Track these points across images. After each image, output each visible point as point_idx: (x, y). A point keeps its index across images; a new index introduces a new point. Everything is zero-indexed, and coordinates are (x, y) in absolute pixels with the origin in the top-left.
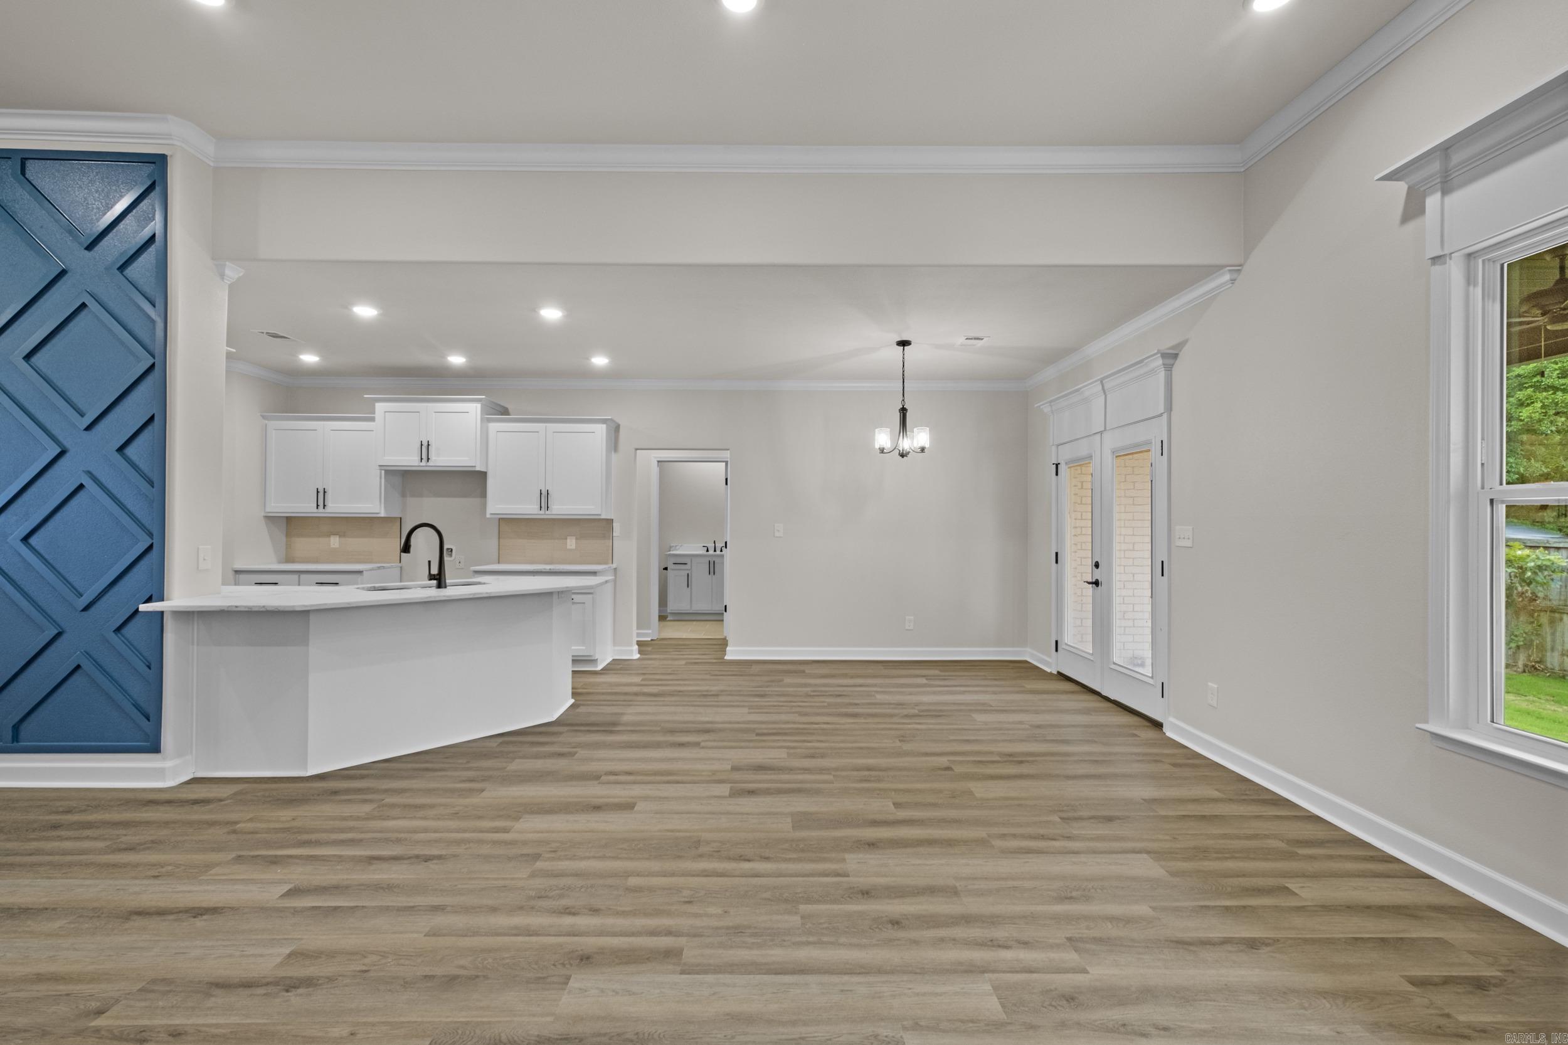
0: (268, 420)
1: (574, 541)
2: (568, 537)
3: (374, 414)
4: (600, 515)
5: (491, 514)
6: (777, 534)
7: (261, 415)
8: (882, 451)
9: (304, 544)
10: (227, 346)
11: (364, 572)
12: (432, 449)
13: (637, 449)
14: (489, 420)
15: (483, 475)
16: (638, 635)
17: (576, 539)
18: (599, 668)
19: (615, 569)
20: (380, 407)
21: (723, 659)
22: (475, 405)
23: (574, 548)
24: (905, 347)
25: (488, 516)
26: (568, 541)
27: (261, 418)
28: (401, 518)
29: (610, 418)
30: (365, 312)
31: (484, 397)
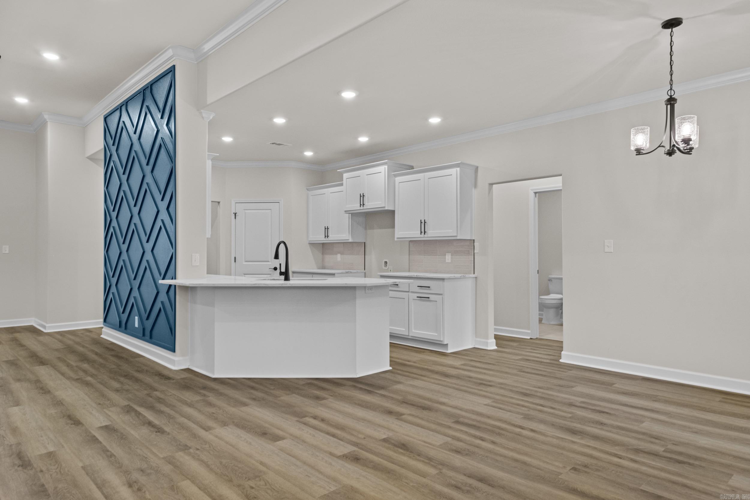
0: (310, 191)
1: (450, 256)
2: (446, 254)
3: (343, 181)
4: (456, 236)
5: (397, 238)
6: (607, 250)
7: (307, 189)
8: (639, 152)
9: (329, 259)
10: (208, 152)
11: (336, 274)
12: (365, 198)
13: (491, 184)
14: (396, 176)
15: (393, 212)
16: (496, 330)
17: (451, 255)
18: (450, 351)
19: (476, 278)
20: (345, 176)
21: (558, 361)
22: (384, 167)
23: (450, 262)
24: (674, 29)
25: (396, 239)
26: (447, 256)
27: (306, 190)
28: (365, 243)
29: (460, 162)
30: (279, 121)
31: (387, 161)
